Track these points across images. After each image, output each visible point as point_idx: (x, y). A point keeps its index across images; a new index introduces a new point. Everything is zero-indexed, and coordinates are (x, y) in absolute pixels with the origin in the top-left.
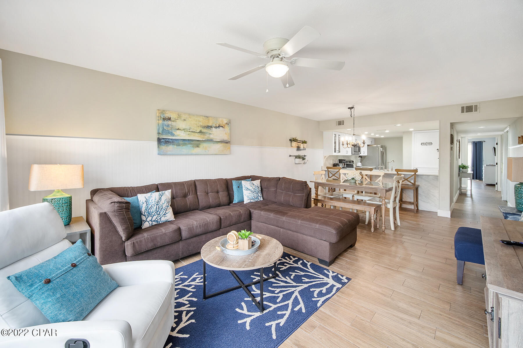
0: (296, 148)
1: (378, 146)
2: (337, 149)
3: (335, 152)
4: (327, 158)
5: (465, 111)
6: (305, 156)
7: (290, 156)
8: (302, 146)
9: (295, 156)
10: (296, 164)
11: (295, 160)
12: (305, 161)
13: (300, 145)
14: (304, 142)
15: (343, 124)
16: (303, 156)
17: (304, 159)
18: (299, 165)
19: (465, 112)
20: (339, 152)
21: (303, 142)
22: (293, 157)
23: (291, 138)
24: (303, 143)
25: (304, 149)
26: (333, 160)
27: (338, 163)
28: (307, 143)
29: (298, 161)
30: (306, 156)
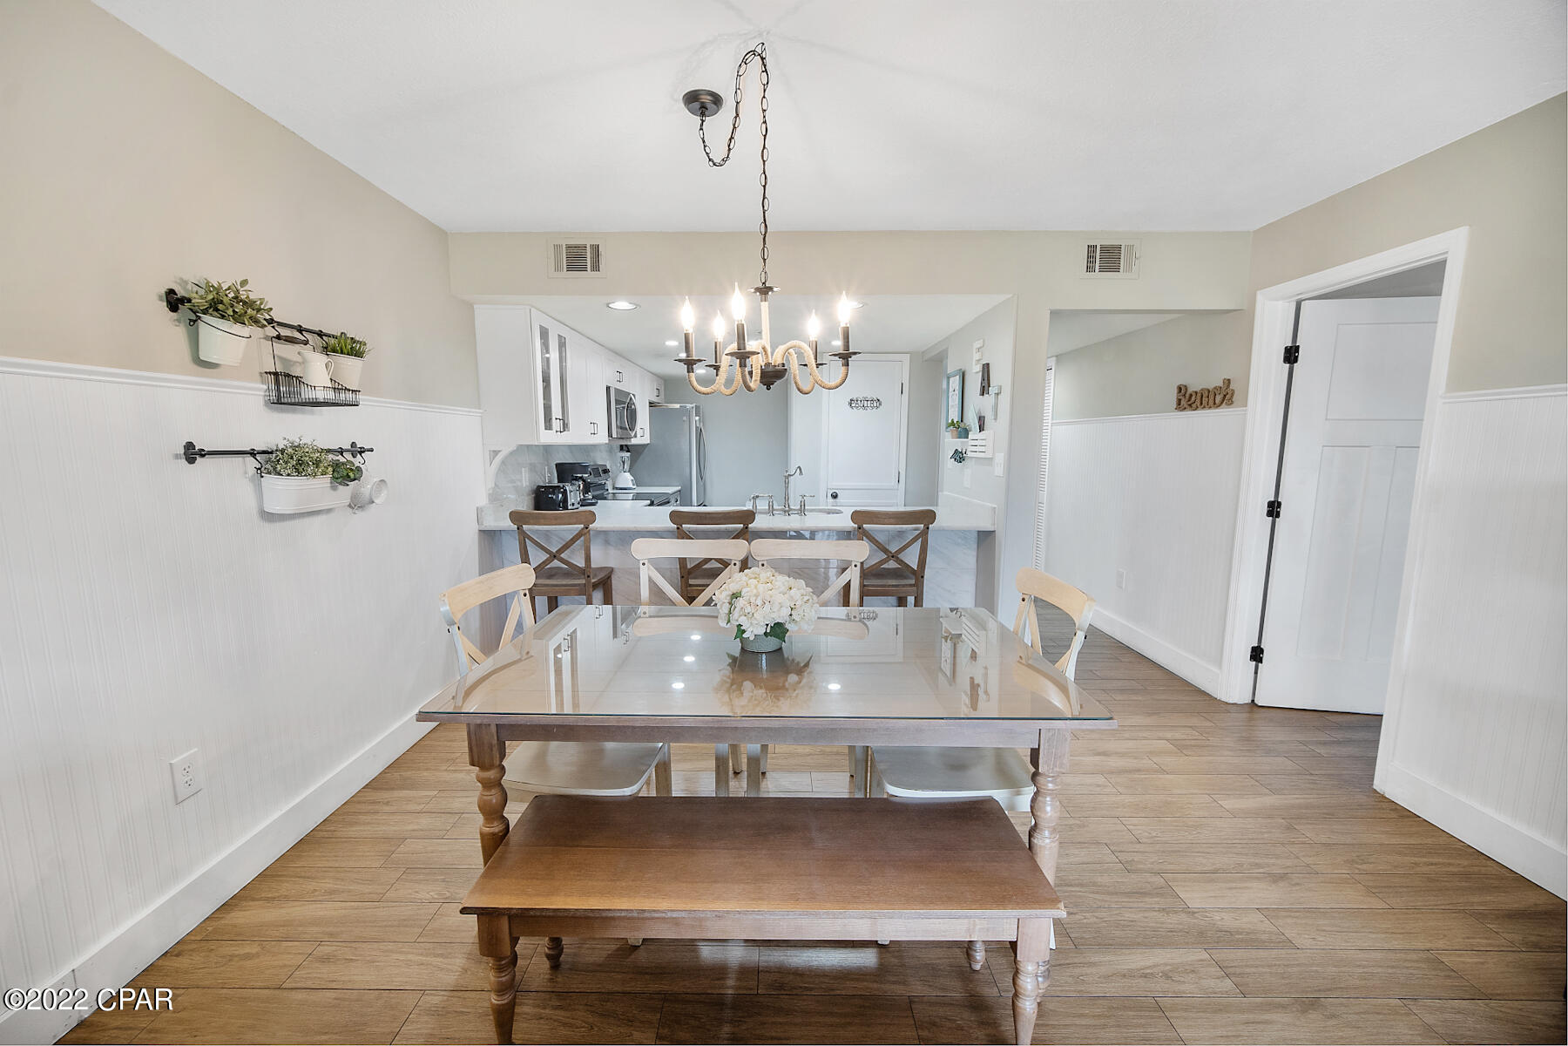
0: (259, 390)
1: (689, 406)
2: (556, 412)
3: (548, 426)
4: (503, 463)
5: (1097, 268)
6: (357, 451)
7: (192, 453)
8: (317, 370)
9: (253, 453)
10: (268, 517)
11: (260, 485)
12: (366, 486)
13: (304, 362)
14: (343, 346)
15: (596, 267)
16: (341, 451)
17: (344, 474)
18: (307, 521)
19: (1097, 270)
20: (565, 427)
21: (332, 341)
22: (238, 459)
23: (184, 283)
24: (327, 350)
25: (342, 397)
26: (532, 468)
27: (555, 482)
28: (367, 357)
29: (284, 491)
30: (362, 451)
